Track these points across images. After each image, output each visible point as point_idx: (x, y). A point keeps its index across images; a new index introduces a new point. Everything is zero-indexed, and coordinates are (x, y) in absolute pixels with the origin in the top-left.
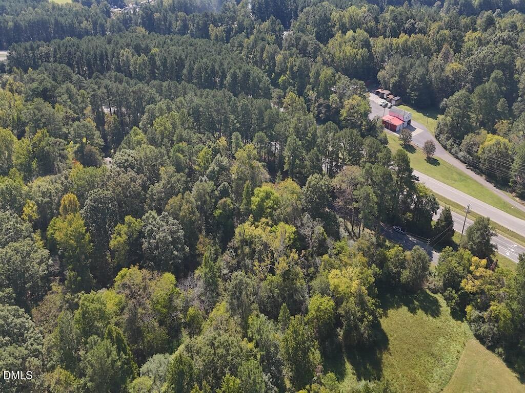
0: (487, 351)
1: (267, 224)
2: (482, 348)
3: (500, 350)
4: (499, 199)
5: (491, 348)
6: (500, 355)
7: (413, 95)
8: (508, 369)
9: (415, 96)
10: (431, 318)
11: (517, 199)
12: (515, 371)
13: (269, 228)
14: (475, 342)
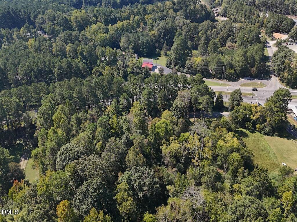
0: (272, 137)
1: (175, 139)
2: (270, 137)
3: (276, 133)
4: (214, 83)
5: (272, 135)
6: (277, 136)
7: (144, 51)
8: (282, 139)
9: (146, 51)
10: (248, 138)
11: (218, 80)
12: (284, 137)
13: (177, 141)
14: (266, 137)
